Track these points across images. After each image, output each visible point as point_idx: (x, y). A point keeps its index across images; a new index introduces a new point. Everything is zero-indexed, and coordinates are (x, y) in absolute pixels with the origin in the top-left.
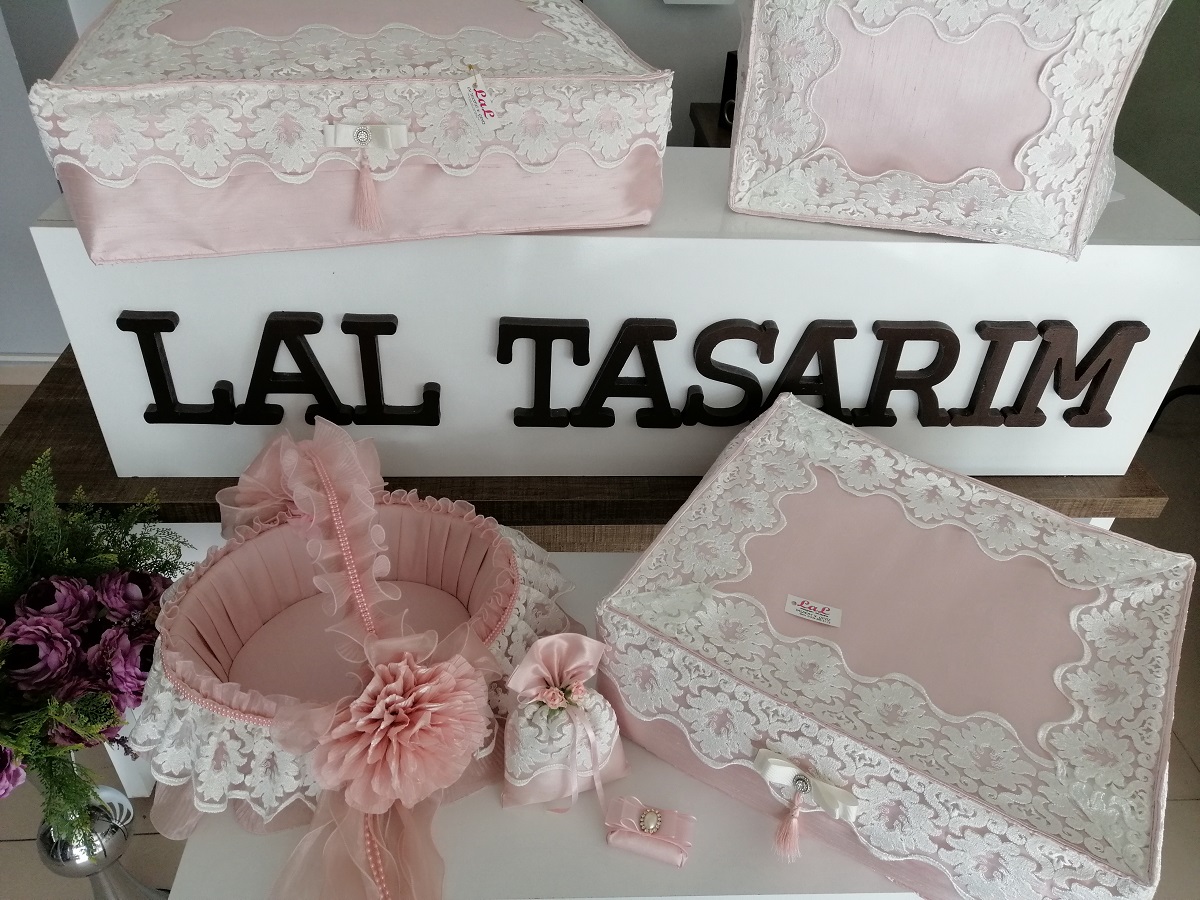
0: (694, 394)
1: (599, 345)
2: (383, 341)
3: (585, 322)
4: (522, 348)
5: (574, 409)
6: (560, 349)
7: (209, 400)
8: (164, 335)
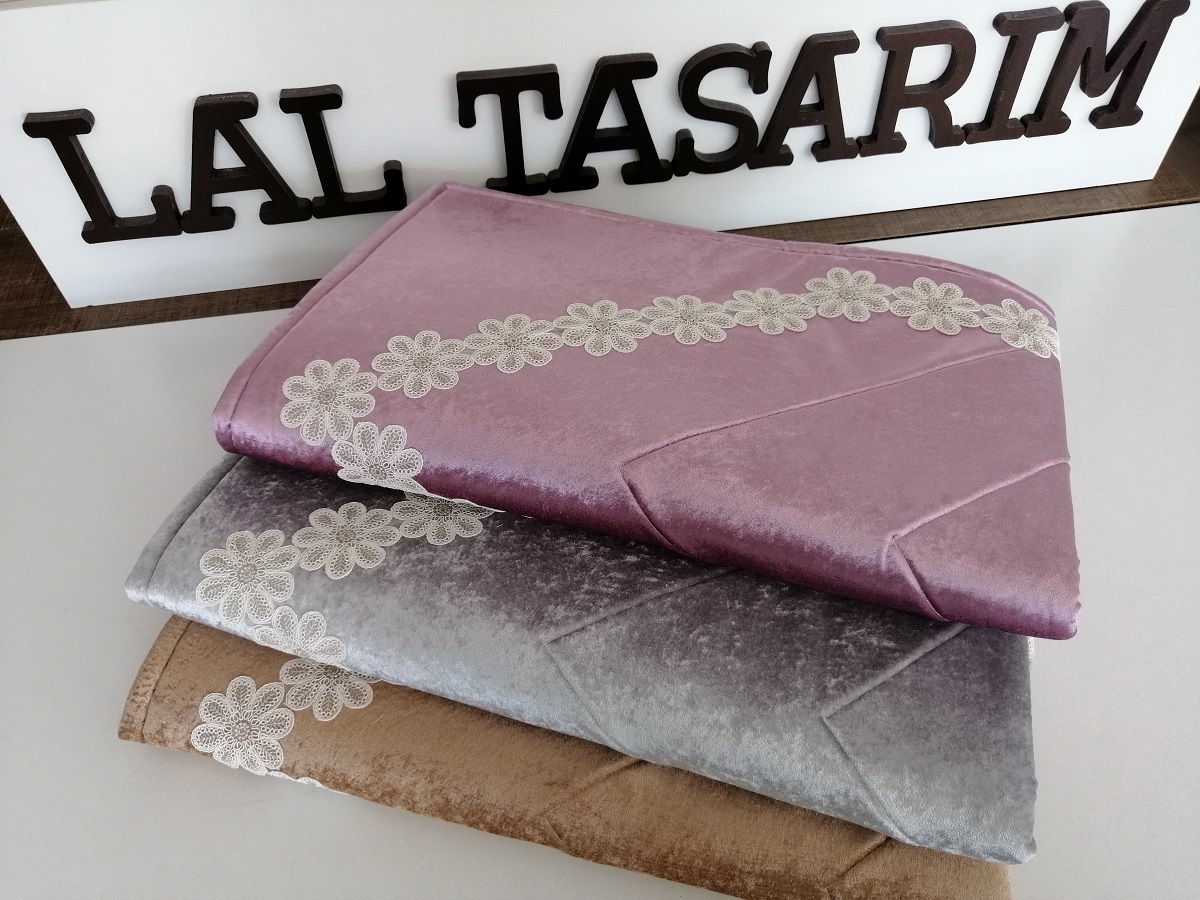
0: (684, 141)
1: (571, 94)
2: (330, 117)
3: (553, 67)
4: (486, 107)
5: (551, 173)
6: (529, 102)
7: (150, 210)
8: (81, 138)
